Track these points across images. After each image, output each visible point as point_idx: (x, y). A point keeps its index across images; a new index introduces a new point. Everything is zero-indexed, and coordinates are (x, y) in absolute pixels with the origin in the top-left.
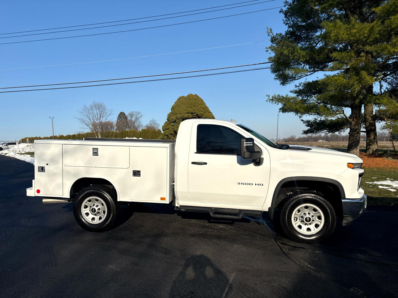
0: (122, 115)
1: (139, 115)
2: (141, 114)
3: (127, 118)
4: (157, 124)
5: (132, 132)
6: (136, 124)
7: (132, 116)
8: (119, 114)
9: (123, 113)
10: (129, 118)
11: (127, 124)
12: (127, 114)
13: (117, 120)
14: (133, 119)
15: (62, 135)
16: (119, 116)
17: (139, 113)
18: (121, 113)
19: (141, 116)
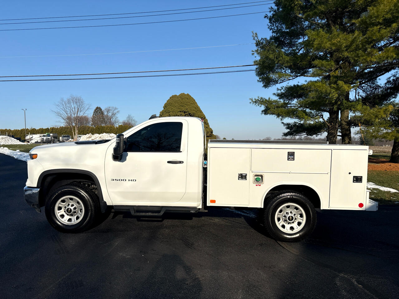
0: (98, 110)
1: (116, 111)
2: (117, 110)
3: (103, 113)
4: (134, 120)
5: (108, 128)
6: (113, 120)
7: (108, 111)
8: (95, 108)
9: (100, 108)
10: (105, 113)
11: (104, 119)
12: (103, 109)
13: (93, 115)
14: (110, 114)
15: (34, 129)
16: (95, 110)
17: (116, 109)
18: (97, 108)
19: (118, 112)
